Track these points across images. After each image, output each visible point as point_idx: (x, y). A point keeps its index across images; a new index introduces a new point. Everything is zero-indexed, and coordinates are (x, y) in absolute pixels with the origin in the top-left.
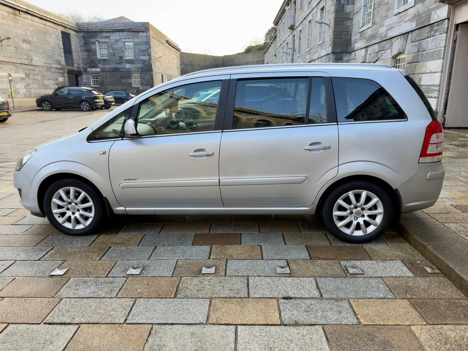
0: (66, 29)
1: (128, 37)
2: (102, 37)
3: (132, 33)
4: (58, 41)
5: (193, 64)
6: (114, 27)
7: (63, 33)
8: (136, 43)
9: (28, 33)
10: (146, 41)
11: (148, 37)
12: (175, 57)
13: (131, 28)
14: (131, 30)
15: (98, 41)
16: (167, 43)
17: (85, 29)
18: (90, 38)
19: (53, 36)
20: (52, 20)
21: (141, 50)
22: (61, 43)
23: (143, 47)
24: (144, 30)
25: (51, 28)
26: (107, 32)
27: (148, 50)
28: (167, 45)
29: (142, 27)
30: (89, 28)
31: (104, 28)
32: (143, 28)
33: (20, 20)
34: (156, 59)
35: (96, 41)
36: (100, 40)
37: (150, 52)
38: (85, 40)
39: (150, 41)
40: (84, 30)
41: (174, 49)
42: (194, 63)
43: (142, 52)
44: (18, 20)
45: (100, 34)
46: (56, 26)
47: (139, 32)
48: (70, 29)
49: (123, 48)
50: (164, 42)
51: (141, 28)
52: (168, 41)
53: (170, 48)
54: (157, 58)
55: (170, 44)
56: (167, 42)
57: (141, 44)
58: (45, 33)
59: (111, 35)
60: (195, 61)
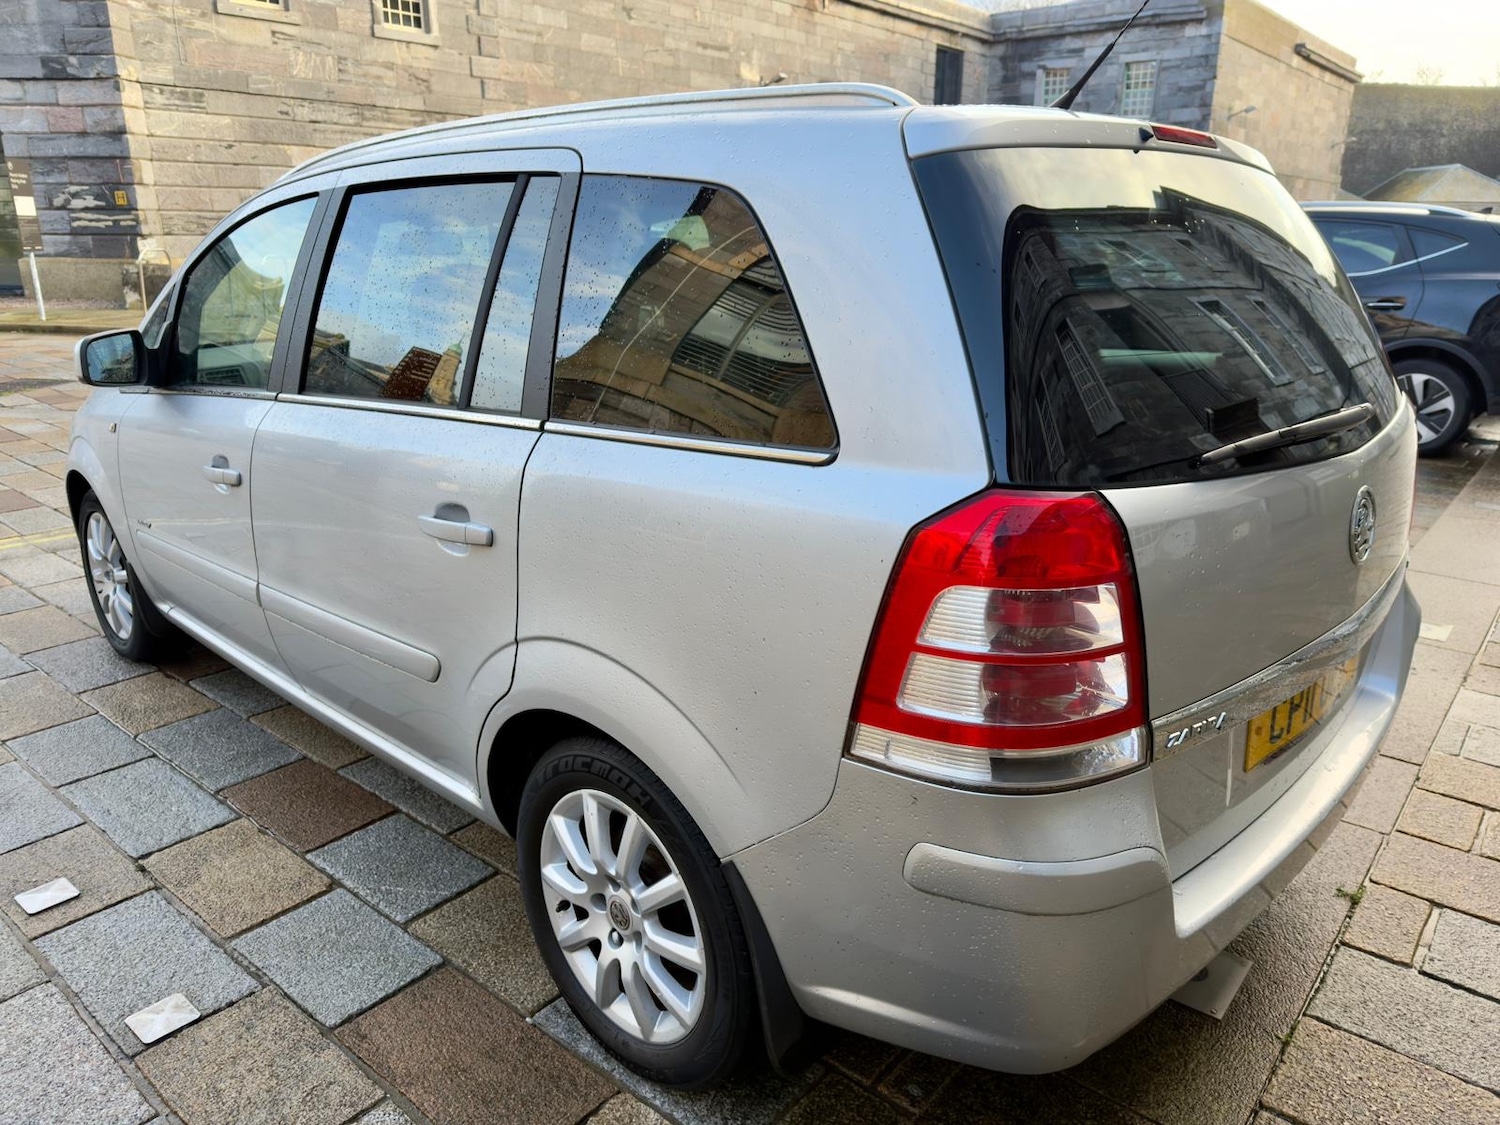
0: (952, 38)
1: (1144, 45)
2: (1059, 54)
3: (1161, 29)
4: (924, 76)
5: (1434, 127)
6: (1103, 16)
7: (941, 51)
8: (1165, 64)
9: (839, 60)
10: (1204, 53)
11: (1213, 41)
12: (1327, 105)
13: (1157, 11)
14: (1157, 20)
15: (1044, 68)
16: (1298, 53)
17: (1011, 33)
18: (1023, 58)
19: (910, 62)
20: (913, 16)
21: (1180, 89)
22: (932, 81)
23: (1189, 78)
24: (1204, 15)
25: (906, 40)
26: (1078, 34)
27: (1202, 87)
28: (1296, 61)
29: (1196, 6)
30: (1025, 29)
31: (1070, 23)
32: (1202, 8)
33: (823, 25)
34: (1229, 118)
35: (1040, 67)
36: (1050, 64)
37: (1210, 95)
38: (1005, 67)
39: (1215, 55)
40: (1009, 36)
41: (1328, 76)
42: (1438, 123)
43: (1182, 93)
44: (815, 24)
45: (1054, 45)
46: (923, 33)
47: (1183, 23)
48: (965, 35)
49: (1119, 87)
50: (1286, 51)
51: (1194, 9)
52: (1303, 46)
53: (1308, 74)
54: (1235, 111)
55: (1313, 57)
56: (1300, 50)
57: (1183, 66)
58: (887, 57)
59: (1088, 43)
60: (1444, 117)
